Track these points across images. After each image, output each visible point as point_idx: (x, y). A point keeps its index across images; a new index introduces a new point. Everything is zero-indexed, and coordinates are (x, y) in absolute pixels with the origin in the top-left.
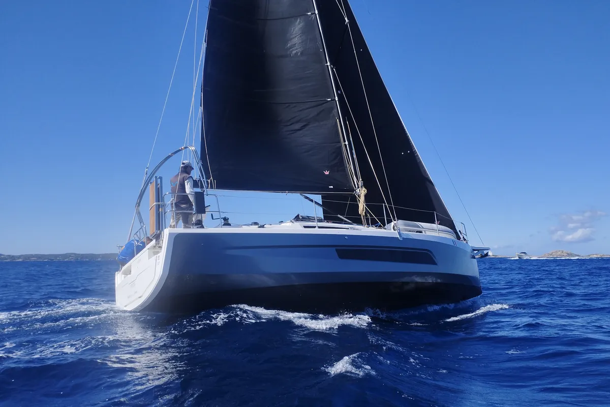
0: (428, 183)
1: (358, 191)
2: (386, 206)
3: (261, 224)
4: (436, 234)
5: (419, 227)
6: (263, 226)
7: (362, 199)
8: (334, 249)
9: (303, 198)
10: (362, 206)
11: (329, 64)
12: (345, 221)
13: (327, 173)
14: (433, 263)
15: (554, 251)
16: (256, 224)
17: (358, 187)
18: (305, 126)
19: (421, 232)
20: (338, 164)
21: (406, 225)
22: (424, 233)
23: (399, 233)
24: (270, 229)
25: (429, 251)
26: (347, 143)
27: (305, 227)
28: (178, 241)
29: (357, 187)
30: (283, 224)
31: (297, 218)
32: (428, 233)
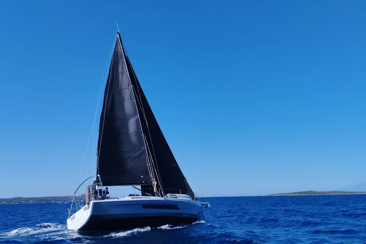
0: (184, 179)
1: (153, 183)
3: (118, 198)
4: (183, 198)
5: (176, 196)
6: (118, 199)
7: (155, 186)
8: (141, 205)
9: (133, 187)
10: (155, 189)
11: (143, 135)
12: (148, 195)
13: (142, 177)
14: (179, 209)
16: (116, 198)
18: (134, 159)
19: (177, 198)
20: (147, 173)
21: (170, 195)
22: (178, 198)
23: (165, 199)
24: (120, 200)
25: (177, 205)
26: (149, 164)
27: (132, 198)
28: (95, 204)
29: (153, 181)
30: (125, 198)
31: (130, 195)
32: (180, 198)
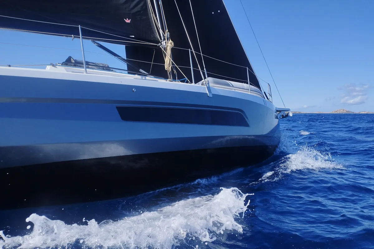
1: (163, 43)
2: (192, 52)
7: (169, 53)
10: (168, 60)
13: (128, 21)
14: (247, 125)
15: (339, 110)
17: (164, 39)
23: (209, 88)
29: (162, 39)
